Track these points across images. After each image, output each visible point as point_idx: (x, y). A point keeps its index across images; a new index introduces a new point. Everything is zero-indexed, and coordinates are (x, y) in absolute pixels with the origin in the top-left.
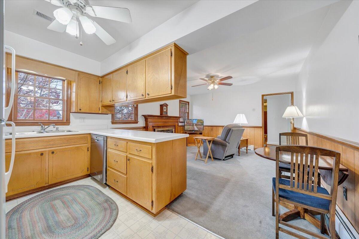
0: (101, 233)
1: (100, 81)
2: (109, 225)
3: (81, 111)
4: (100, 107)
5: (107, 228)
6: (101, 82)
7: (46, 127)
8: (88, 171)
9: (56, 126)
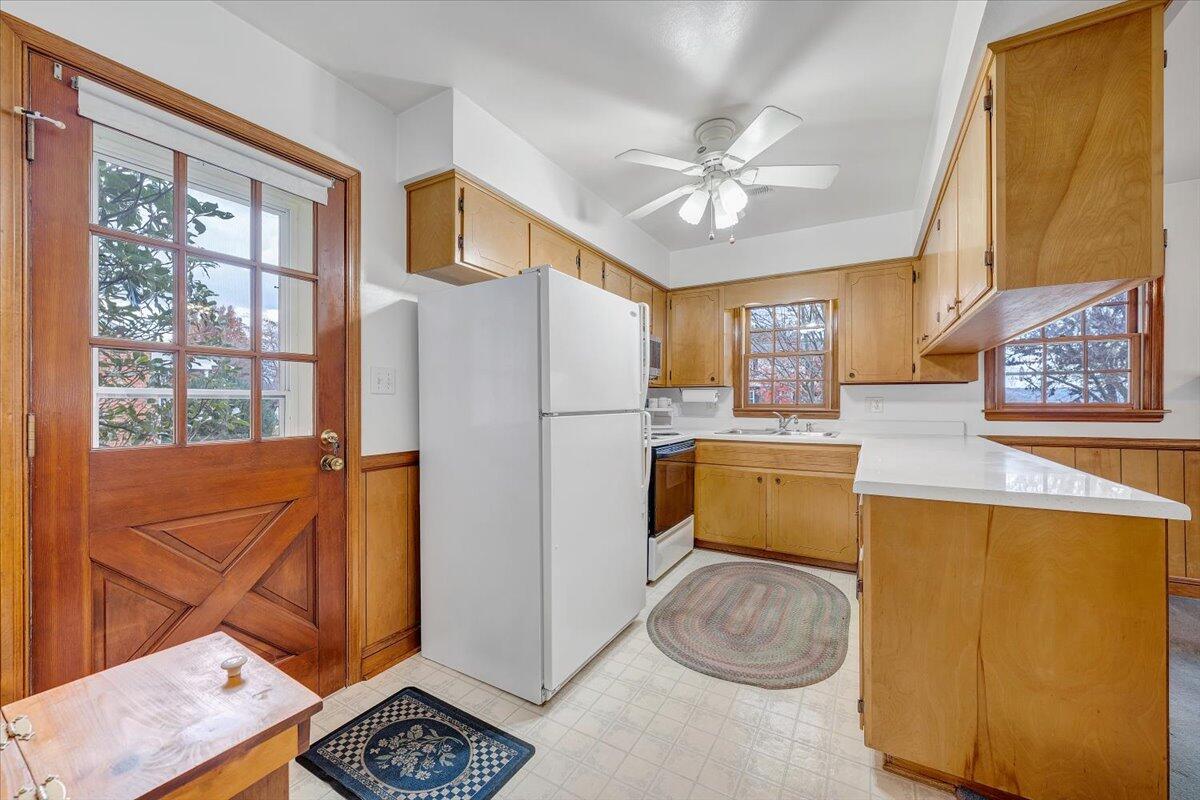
0: (749, 680)
1: (914, 273)
2: (772, 682)
3: (854, 378)
4: (917, 359)
5: (764, 682)
6: (917, 275)
7: (787, 419)
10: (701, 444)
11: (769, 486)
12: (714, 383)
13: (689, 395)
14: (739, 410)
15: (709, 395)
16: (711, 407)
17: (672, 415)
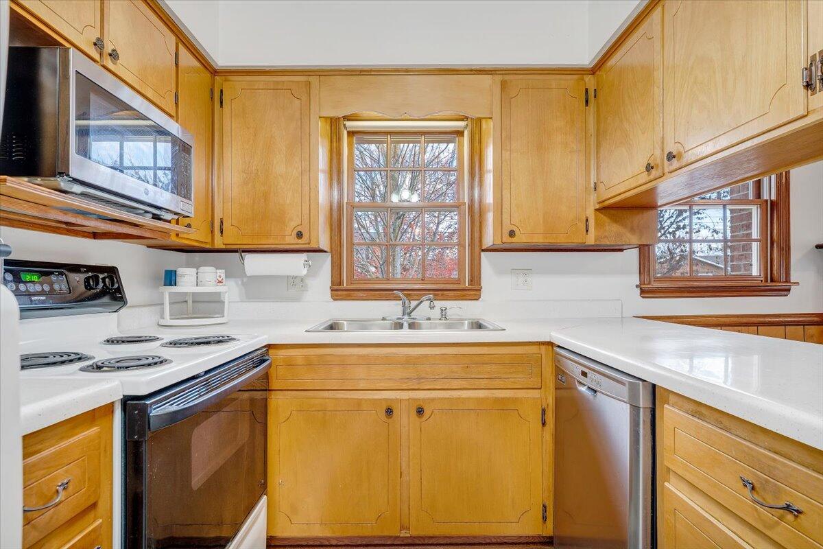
1: (587, 90)
3: (514, 240)
4: (590, 213)
6: (591, 93)
7: (414, 303)
8: (545, 518)
9: (439, 304)
10: (282, 353)
11: (404, 421)
12: (301, 244)
13: (255, 264)
14: (340, 290)
15: (293, 264)
16: (295, 283)
17: (226, 299)
